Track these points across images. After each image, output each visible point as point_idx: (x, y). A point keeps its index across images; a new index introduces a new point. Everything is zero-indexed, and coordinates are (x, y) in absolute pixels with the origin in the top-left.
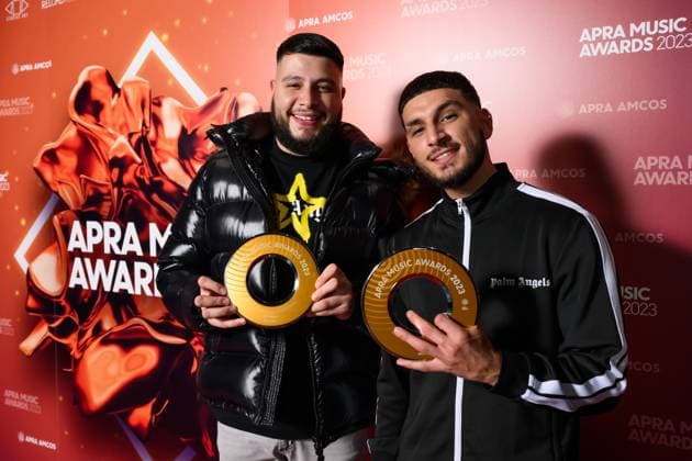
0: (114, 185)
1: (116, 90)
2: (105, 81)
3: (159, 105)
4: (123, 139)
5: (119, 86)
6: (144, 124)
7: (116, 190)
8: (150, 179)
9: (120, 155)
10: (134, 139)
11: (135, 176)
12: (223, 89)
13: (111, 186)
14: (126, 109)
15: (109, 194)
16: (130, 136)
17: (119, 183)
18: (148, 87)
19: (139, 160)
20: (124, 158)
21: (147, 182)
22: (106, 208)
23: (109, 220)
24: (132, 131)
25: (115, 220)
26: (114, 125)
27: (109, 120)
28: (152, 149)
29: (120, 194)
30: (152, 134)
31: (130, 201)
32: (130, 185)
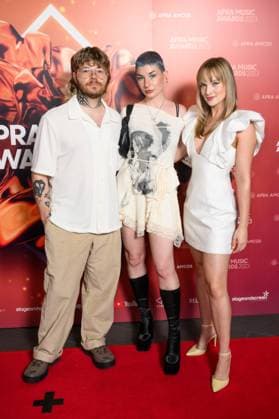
0: (19, 101)
1: (19, 39)
2: (10, 32)
3: (58, 51)
4: (27, 72)
5: (23, 36)
6: (45, 62)
7: (21, 105)
8: (51, 97)
9: (24, 82)
10: (37, 72)
11: (38, 96)
12: (108, 46)
13: (16, 102)
14: (29, 51)
15: (15, 106)
16: (33, 70)
17: (24, 100)
18: (49, 39)
19: (42, 86)
20: (28, 84)
21: (48, 99)
22: (11, 116)
23: (14, 123)
24: (35, 66)
25: (20, 124)
26: (18, 62)
27: (13, 58)
28: (53, 79)
29: (24, 107)
30: (52, 70)
31: (34, 111)
32: (34, 101)
